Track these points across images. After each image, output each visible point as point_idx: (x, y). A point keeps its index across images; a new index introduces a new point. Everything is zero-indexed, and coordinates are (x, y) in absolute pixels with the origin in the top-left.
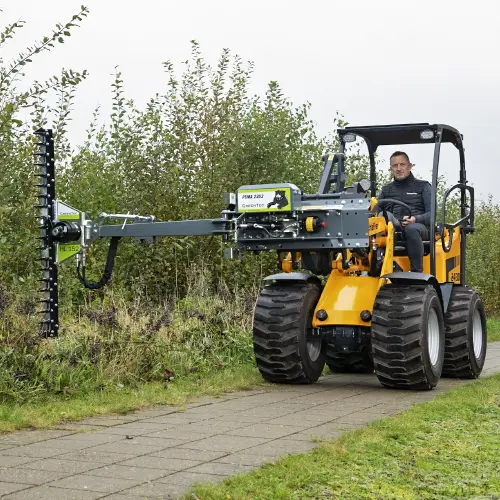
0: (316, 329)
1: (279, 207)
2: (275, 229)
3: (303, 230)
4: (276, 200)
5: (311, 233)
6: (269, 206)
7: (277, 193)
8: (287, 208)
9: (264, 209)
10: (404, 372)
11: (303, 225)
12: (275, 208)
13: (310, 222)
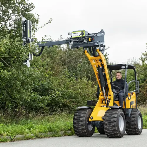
0: (90, 122)
1: (82, 35)
2: (81, 41)
3: (88, 41)
4: (81, 34)
5: (90, 42)
6: (80, 35)
7: (81, 32)
8: (84, 36)
9: (78, 36)
10: (112, 133)
11: (88, 40)
12: (81, 36)
13: (90, 39)
